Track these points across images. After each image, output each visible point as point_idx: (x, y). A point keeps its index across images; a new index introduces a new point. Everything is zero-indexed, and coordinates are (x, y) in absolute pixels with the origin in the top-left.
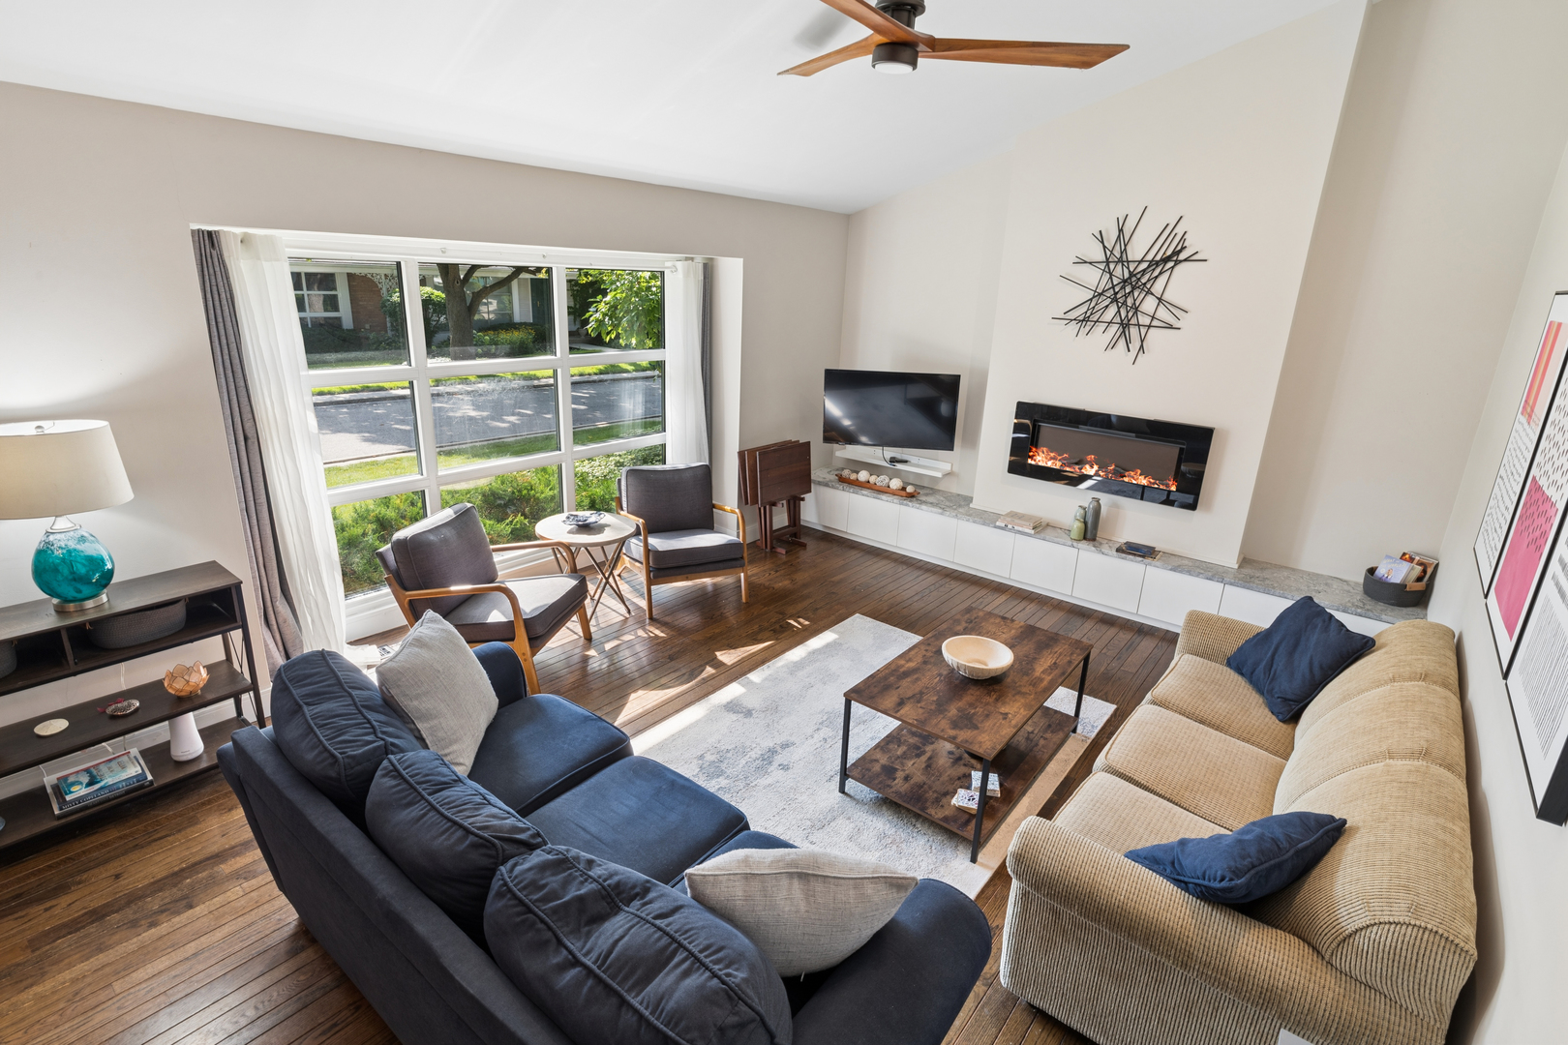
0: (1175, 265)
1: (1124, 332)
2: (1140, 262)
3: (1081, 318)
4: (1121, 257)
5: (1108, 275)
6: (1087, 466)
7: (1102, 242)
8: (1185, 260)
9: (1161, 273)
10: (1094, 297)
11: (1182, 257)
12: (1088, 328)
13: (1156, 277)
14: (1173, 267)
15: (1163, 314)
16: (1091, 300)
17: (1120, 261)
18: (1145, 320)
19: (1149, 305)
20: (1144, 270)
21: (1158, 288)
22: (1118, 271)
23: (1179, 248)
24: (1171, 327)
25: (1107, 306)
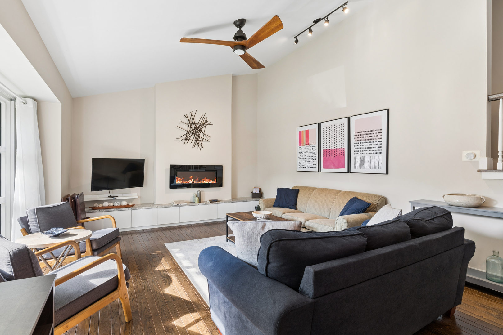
0: (206, 126)
1: (197, 142)
2: (198, 124)
3: (185, 139)
4: (193, 122)
5: (190, 127)
6: (190, 180)
7: (188, 118)
8: (208, 124)
9: (203, 127)
10: (187, 133)
11: (207, 123)
12: (187, 142)
13: (202, 128)
14: (205, 126)
15: (205, 137)
16: (187, 134)
17: (193, 123)
18: (201, 139)
19: (201, 135)
20: (199, 127)
21: (203, 131)
22: (193, 126)
23: (206, 121)
24: (207, 141)
25: (191, 136)
